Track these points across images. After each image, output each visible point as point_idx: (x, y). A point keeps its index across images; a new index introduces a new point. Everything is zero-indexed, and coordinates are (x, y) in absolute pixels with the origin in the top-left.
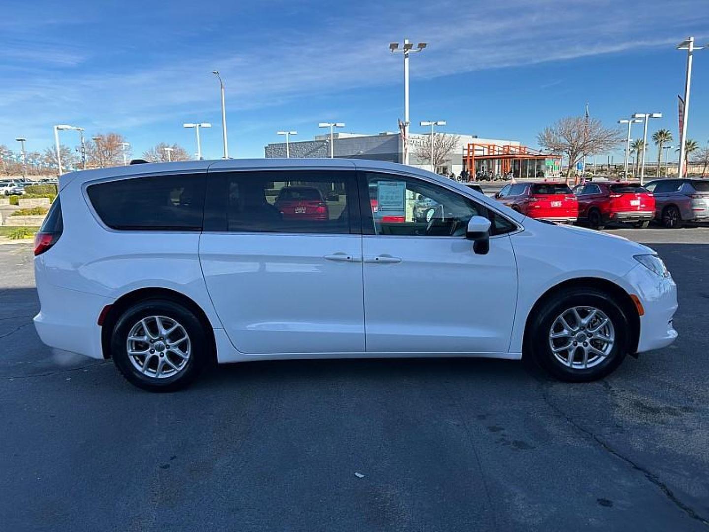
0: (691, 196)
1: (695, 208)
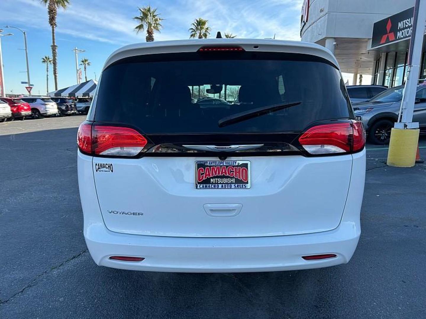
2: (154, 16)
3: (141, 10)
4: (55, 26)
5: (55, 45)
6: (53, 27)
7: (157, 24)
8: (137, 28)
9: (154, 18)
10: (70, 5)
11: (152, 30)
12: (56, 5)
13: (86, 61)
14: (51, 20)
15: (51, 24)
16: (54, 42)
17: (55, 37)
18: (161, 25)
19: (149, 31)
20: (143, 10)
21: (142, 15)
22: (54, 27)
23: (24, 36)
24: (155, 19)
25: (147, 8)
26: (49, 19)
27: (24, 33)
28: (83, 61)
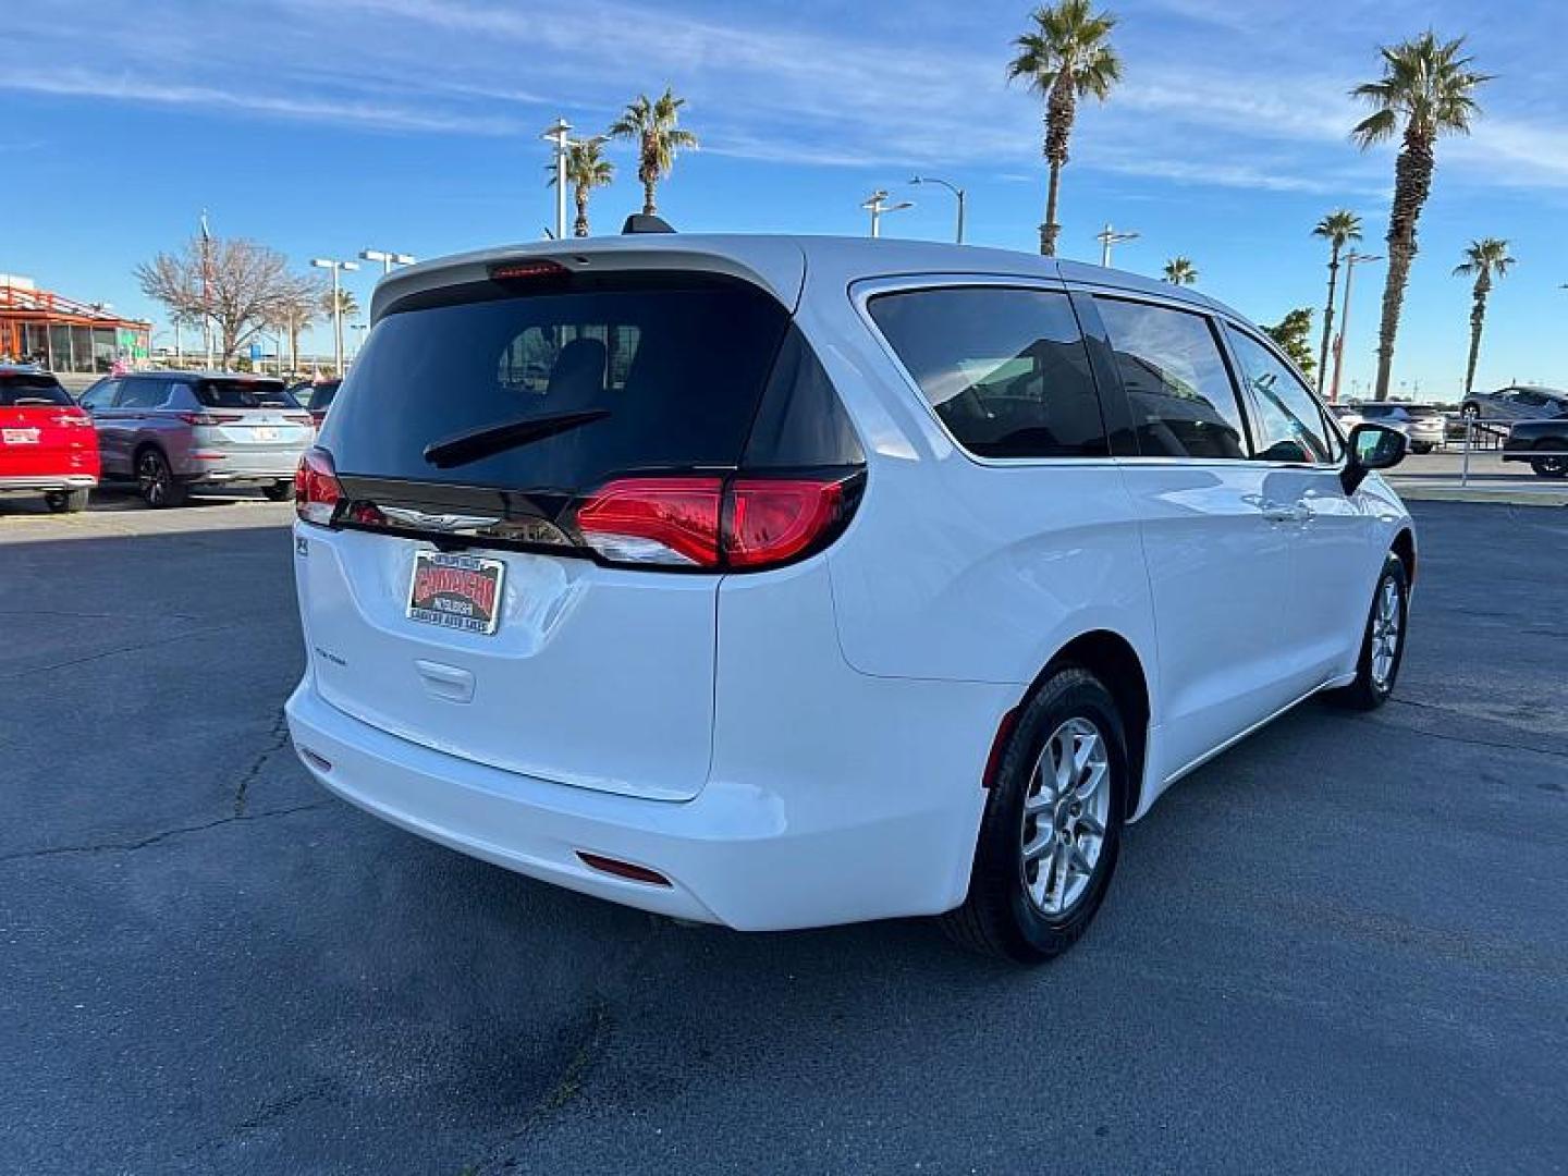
0: (191, 421)
1: (202, 452)
2: (1443, 73)
3: (1388, 56)
4: (1061, 162)
5: (1055, 222)
6: (1055, 166)
7: (1453, 101)
8: (1361, 128)
9: (1444, 77)
10: (1117, 81)
11: (1428, 127)
12: (1075, 92)
13: (1181, 266)
14: (1053, 143)
15: (1051, 157)
16: (1050, 215)
17: (1057, 199)
18: (1471, 104)
19: (1413, 133)
20: (1398, 54)
21: (1392, 75)
22: (1057, 163)
23: (958, 204)
24: (1448, 80)
25: (1416, 42)
26: (1047, 141)
27: (961, 195)
28: (1170, 270)
